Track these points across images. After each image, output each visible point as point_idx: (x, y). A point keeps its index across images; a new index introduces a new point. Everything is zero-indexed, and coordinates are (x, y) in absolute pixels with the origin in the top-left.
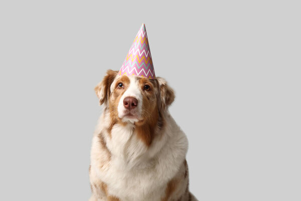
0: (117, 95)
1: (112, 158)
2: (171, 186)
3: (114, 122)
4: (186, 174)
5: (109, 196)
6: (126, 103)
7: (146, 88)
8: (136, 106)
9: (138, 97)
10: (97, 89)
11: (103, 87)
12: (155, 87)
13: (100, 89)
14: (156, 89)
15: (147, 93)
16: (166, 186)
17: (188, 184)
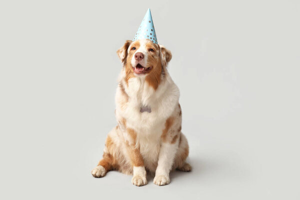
0: (131, 55)
1: (129, 100)
2: (169, 123)
3: (128, 73)
4: (180, 113)
5: (127, 128)
6: (136, 56)
7: (151, 50)
8: (143, 58)
9: (144, 53)
10: (118, 51)
11: (124, 51)
12: (157, 49)
13: (122, 52)
14: (158, 51)
15: (152, 53)
16: (165, 122)
17: (181, 122)
